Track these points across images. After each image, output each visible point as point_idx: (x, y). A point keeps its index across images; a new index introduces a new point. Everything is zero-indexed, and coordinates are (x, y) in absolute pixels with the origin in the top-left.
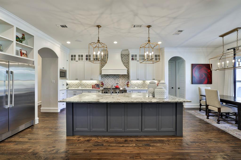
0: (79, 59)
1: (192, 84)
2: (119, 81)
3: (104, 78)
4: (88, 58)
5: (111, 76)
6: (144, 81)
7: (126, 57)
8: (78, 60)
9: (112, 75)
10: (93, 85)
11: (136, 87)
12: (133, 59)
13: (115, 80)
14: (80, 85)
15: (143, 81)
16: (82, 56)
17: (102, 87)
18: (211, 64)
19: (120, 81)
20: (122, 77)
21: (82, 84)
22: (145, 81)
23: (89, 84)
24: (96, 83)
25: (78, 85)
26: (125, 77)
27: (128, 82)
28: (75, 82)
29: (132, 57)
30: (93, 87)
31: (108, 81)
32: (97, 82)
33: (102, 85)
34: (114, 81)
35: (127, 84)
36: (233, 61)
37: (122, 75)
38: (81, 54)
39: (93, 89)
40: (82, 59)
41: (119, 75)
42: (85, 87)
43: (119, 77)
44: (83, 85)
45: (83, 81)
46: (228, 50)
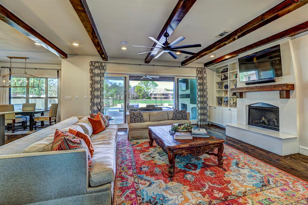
46: (2, 67)
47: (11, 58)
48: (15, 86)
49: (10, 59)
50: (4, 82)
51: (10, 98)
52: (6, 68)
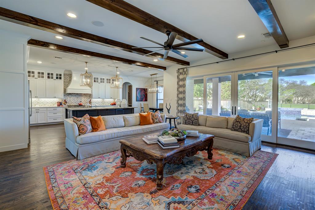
0: (39, 77)
1: (137, 101)
2: (81, 99)
3: (66, 97)
4: (50, 76)
5: (74, 95)
8: (37, 77)
12: (95, 81)
13: (77, 98)
16: (43, 73)
17: (65, 104)
18: (147, 89)
19: (83, 99)
20: (84, 96)
21: (40, 102)
22: (104, 99)
26: (87, 96)
27: (90, 100)
29: (94, 79)
31: (71, 99)
33: (65, 103)
35: (89, 102)
36: (157, 89)
38: (41, 71)
40: (43, 77)
42: (45, 105)
43: (81, 95)
44: (42, 103)
46: (155, 81)
47: (151, 75)
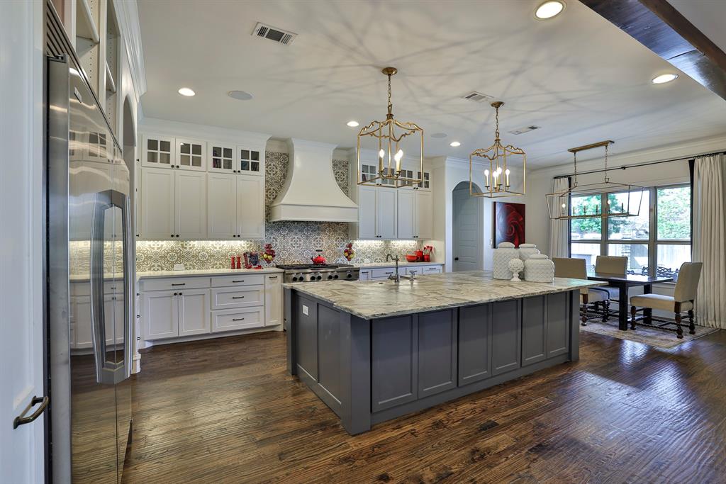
0: (185, 161)
1: (495, 247)
2: (319, 243)
4: (222, 158)
5: (296, 228)
6: (387, 242)
7: (340, 168)
8: (178, 163)
9: (299, 222)
10: (233, 258)
11: (367, 260)
12: (364, 178)
13: (307, 239)
14: (181, 257)
15: (385, 242)
16: (197, 149)
17: (268, 261)
18: (523, 206)
19: (324, 243)
20: (329, 231)
21: (188, 253)
22: (389, 242)
23: (218, 252)
24: (246, 249)
25: (172, 257)
26: (337, 231)
27: (347, 244)
28: (156, 247)
29: (363, 171)
30: (233, 264)
31: (287, 243)
32: (246, 246)
33: (269, 257)
34: (304, 243)
35: (346, 251)
37: (330, 224)
38: (191, 142)
39: (236, 270)
40: (197, 162)
41: (321, 223)
42: (203, 264)
43: (319, 228)
44: (193, 256)
45: (192, 243)
46: (555, 178)
47: (574, 151)
48: (583, 214)
49: (573, 153)
50: (563, 208)
51: (570, 242)
52: (562, 177)
